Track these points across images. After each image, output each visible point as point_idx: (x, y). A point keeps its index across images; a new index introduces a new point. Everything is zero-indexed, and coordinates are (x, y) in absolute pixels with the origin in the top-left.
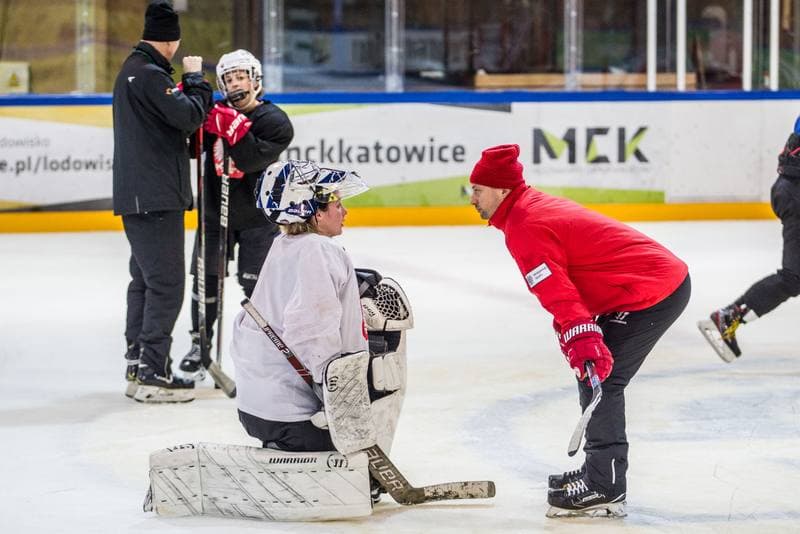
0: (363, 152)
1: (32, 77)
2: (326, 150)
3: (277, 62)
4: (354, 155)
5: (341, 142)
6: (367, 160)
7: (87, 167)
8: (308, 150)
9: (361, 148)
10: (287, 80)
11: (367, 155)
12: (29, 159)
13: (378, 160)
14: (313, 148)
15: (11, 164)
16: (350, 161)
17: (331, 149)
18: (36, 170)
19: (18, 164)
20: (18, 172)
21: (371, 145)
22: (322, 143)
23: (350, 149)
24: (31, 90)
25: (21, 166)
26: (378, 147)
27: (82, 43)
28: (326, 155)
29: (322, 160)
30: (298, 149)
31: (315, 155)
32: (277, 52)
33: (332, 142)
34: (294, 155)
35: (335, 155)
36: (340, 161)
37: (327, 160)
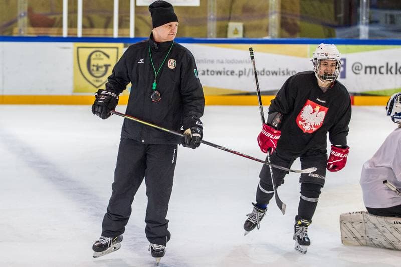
1: (245, 30)
2: (389, 67)
3: (366, 24)
5: (397, 64)
7: (273, 74)
8: (381, 67)
10: (371, 33)
12: (245, 70)
14: (383, 67)
15: (236, 72)
17: (392, 67)
18: (248, 76)
19: (239, 71)
20: (240, 75)
22: (388, 64)
24: (244, 36)
25: (241, 73)
27: (271, 14)
28: (389, 70)
29: (387, 73)
30: (375, 67)
31: (384, 70)
32: (366, 19)
33: (392, 64)
34: (373, 70)
35: (394, 70)
36: (396, 73)
37: (389, 72)
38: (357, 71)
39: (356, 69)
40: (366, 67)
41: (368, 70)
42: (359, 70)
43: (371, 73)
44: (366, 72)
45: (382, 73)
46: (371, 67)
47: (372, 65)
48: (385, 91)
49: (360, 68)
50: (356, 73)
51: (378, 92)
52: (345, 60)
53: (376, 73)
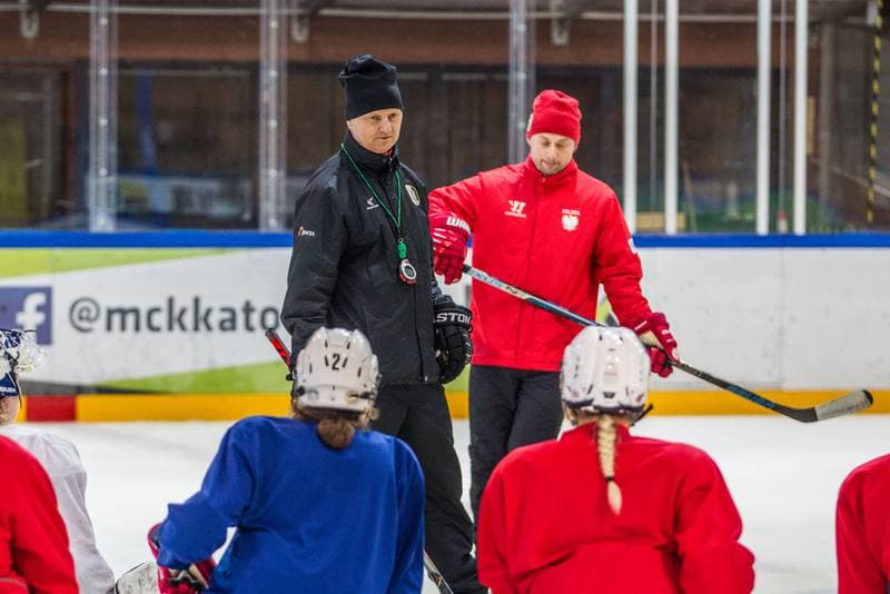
0: (227, 315)
2: (176, 312)
4: (214, 319)
5: (197, 301)
6: (233, 328)
8: (151, 312)
9: (224, 310)
11: (233, 320)
13: (249, 328)
14: (157, 310)
16: (209, 328)
17: (183, 311)
21: (238, 306)
22: (171, 301)
23: (209, 311)
26: (248, 309)
28: (175, 320)
29: (170, 328)
30: (136, 311)
31: (160, 320)
32: (109, 174)
33: (183, 301)
34: (130, 319)
35: (188, 320)
36: (196, 328)
37: (176, 326)
38: (85, 325)
39: (81, 318)
40: (110, 312)
41: (116, 319)
42: (89, 319)
43: (123, 327)
44: (109, 327)
45: (157, 329)
46: (123, 312)
47: (127, 305)
48: (165, 379)
49: (93, 315)
50: (81, 330)
51: (145, 381)
52: (48, 291)
53: (137, 328)
